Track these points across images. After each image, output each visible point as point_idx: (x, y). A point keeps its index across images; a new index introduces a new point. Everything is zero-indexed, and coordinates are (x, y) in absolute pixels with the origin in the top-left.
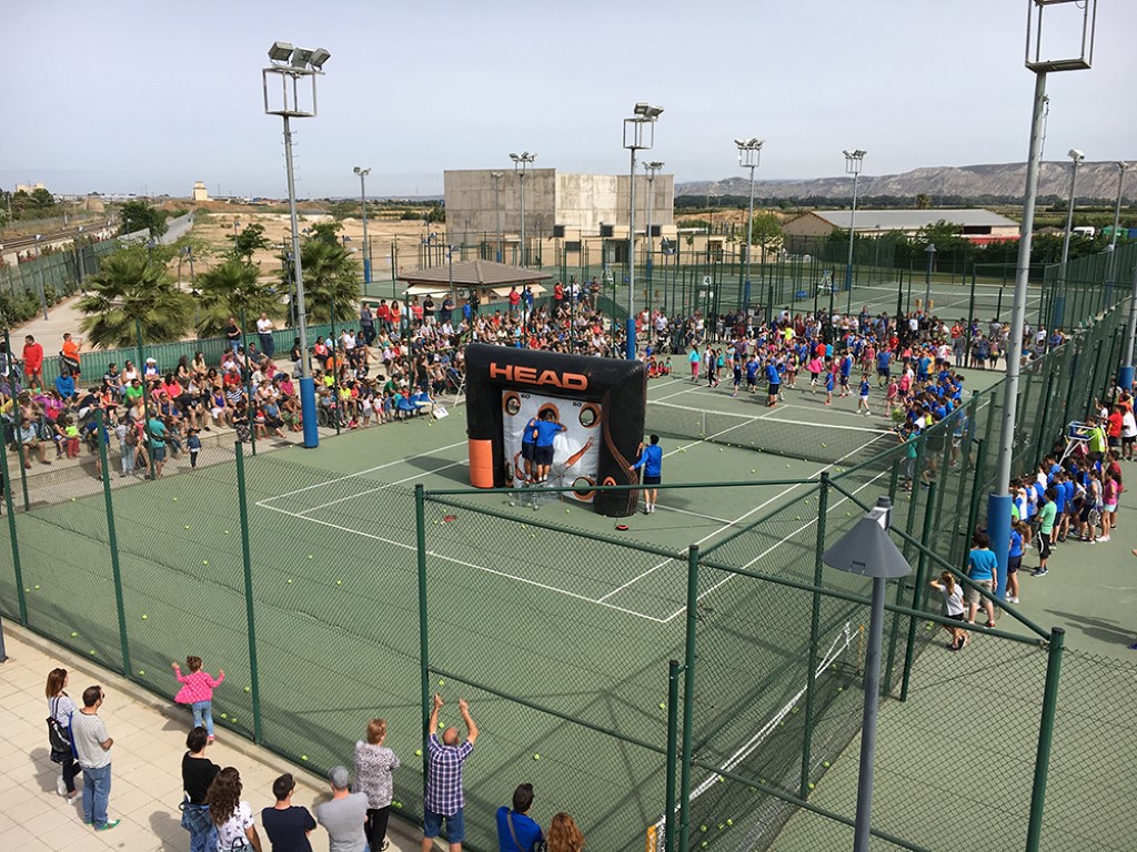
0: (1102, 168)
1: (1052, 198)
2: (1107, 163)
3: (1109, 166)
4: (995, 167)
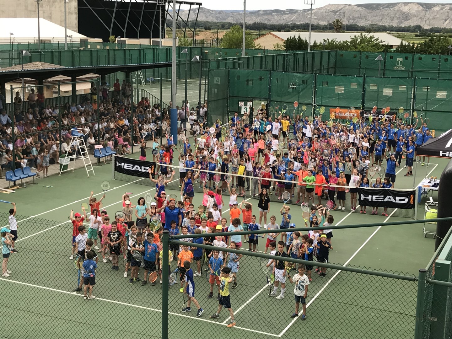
4: (378, 6)
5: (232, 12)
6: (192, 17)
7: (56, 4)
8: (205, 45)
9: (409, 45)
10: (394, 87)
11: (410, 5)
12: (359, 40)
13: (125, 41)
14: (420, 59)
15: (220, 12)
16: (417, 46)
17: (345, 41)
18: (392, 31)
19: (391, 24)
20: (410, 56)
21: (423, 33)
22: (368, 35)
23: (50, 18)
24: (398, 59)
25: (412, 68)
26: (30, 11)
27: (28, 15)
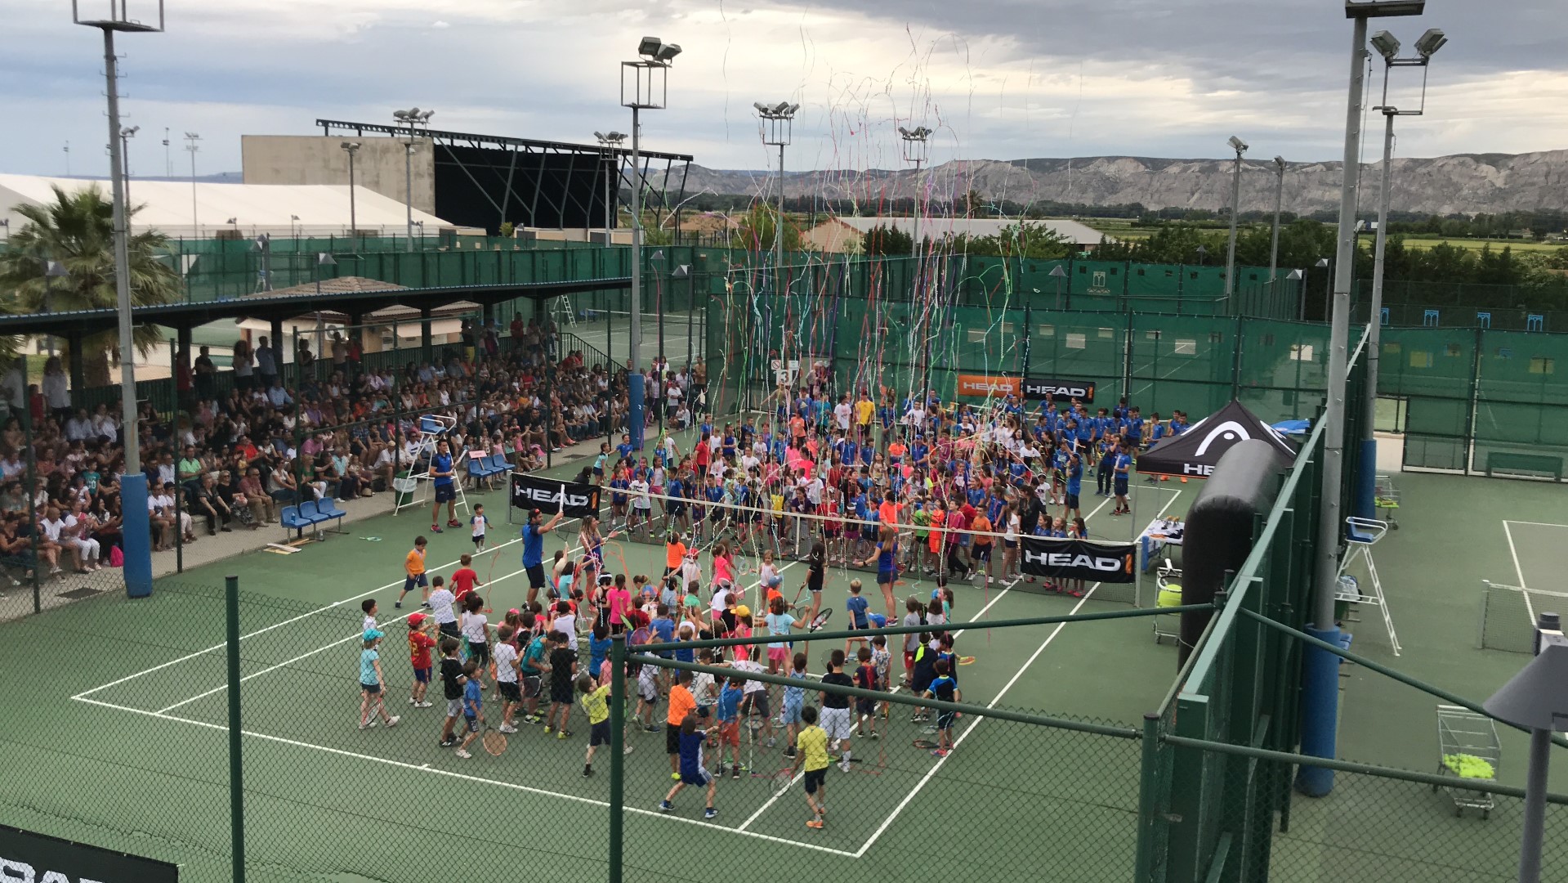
0: (1196, 167)
1: (1136, 208)
2: (1203, 161)
3: (1206, 165)
4: (1055, 163)
5: (759, 176)
6: (674, 184)
7: (389, 156)
8: (701, 243)
9: (1117, 245)
10: (1089, 331)
11: (1119, 161)
12: (1016, 234)
13: (534, 233)
14: (1141, 273)
15: (731, 174)
16: (1135, 248)
17: (987, 235)
18: (1084, 214)
19: (1082, 201)
20: (1120, 267)
21: (1147, 220)
22: (1036, 224)
23: (376, 185)
24: (1096, 274)
25: (1126, 292)
26: (335, 170)
27: (330, 180)
